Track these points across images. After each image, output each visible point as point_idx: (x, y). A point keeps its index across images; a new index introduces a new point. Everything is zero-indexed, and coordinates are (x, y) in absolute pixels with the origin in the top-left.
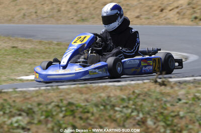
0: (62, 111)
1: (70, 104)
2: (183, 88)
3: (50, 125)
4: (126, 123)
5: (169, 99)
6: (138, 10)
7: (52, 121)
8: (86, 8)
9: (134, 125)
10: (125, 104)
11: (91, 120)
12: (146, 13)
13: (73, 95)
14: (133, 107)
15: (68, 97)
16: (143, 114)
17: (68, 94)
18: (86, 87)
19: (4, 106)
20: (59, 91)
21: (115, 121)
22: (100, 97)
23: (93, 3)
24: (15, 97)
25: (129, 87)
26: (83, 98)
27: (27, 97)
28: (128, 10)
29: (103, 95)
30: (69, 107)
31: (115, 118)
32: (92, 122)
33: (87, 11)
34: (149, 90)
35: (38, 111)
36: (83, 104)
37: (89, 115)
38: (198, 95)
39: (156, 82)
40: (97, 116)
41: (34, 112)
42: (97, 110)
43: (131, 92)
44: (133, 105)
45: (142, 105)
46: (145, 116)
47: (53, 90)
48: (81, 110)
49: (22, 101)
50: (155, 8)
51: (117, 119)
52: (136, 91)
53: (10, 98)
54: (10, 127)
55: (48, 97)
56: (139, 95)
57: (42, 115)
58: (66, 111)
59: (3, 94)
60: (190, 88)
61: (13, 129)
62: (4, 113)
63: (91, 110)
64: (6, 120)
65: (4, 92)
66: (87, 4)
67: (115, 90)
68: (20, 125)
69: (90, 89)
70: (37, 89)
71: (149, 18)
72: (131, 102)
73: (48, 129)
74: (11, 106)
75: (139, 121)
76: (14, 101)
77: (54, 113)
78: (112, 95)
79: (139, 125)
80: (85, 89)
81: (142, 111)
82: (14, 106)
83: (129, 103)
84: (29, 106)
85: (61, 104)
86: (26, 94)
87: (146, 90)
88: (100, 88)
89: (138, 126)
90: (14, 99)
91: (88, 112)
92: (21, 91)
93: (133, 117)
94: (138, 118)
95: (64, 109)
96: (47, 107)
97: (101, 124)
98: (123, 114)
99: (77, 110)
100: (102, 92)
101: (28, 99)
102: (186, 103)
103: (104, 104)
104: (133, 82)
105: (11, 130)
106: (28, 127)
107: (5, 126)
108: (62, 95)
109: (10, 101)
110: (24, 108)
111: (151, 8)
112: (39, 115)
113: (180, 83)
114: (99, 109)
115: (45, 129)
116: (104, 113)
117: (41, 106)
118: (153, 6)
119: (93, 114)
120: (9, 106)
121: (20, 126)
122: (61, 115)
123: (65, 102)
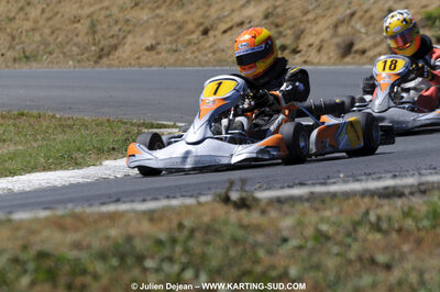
2: (287, 214)
5: (260, 238)
6: (151, 32)
8: (33, 30)
12: (169, 39)
23: (49, 19)
28: (129, 32)
33: (37, 37)
34: (214, 220)
38: (324, 227)
39: (226, 200)
50: (191, 26)
60: (304, 214)
66: (36, 22)
71: (176, 51)
87: (206, 219)
102: (300, 248)
104: (175, 202)
111: (180, 28)
113: (280, 201)
118: (185, 22)
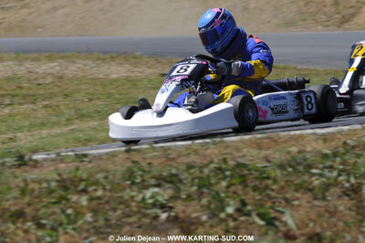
0: (225, 178)
1: (240, 165)
3: (204, 201)
4: (327, 194)
7: (209, 194)
9: (340, 196)
10: (328, 163)
11: (273, 190)
13: (245, 150)
14: (341, 167)
15: (237, 154)
16: (356, 178)
17: (238, 150)
18: (268, 138)
19: (133, 172)
20: (225, 145)
21: (310, 190)
22: (289, 153)
24: (151, 158)
25: (339, 136)
26: (262, 155)
27: (171, 156)
29: (294, 149)
30: (237, 170)
31: (310, 187)
32: (273, 194)
35: (186, 179)
36: (259, 165)
37: (270, 182)
40: (282, 184)
41: (181, 181)
42: (282, 174)
43: (340, 143)
44: (341, 164)
45: (355, 163)
46: (359, 181)
47: (215, 143)
48: (257, 174)
49: (162, 163)
51: (314, 187)
52: (349, 141)
53: (144, 159)
54: (141, 205)
55: (205, 156)
56: (353, 147)
57: (193, 186)
58: (232, 177)
59: (134, 153)
61: (146, 208)
62: (133, 183)
63: (273, 175)
64: (134, 194)
65: (135, 150)
67: (316, 140)
68: (156, 201)
69: (275, 141)
70: (189, 142)
72: (338, 160)
73: (202, 206)
74: (144, 171)
75: (348, 189)
76: (150, 164)
77: (213, 181)
78: (309, 149)
79: (347, 195)
80: (266, 141)
81: (354, 174)
82: (150, 172)
83: (334, 161)
84: (174, 171)
85: (224, 166)
86: (169, 152)
88: (292, 138)
89: (346, 198)
90: (149, 161)
91: (268, 178)
92: (162, 147)
93: (340, 183)
94: (347, 185)
95: (228, 173)
96: (201, 172)
97: (288, 196)
98: (324, 179)
99: (251, 174)
100: (293, 145)
101: (173, 159)
103: (293, 164)
105: (143, 210)
106: (170, 205)
107: (134, 204)
108: (227, 151)
109: (144, 164)
110: (165, 174)
112: (189, 185)
114: (285, 173)
115: (198, 207)
116: (293, 178)
117: (192, 171)
119: (275, 181)
120: (140, 173)
121: (158, 203)
122: (224, 184)
123: (231, 163)
